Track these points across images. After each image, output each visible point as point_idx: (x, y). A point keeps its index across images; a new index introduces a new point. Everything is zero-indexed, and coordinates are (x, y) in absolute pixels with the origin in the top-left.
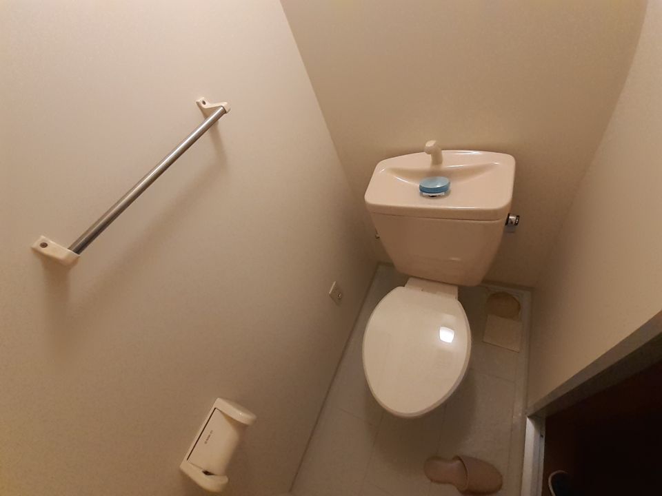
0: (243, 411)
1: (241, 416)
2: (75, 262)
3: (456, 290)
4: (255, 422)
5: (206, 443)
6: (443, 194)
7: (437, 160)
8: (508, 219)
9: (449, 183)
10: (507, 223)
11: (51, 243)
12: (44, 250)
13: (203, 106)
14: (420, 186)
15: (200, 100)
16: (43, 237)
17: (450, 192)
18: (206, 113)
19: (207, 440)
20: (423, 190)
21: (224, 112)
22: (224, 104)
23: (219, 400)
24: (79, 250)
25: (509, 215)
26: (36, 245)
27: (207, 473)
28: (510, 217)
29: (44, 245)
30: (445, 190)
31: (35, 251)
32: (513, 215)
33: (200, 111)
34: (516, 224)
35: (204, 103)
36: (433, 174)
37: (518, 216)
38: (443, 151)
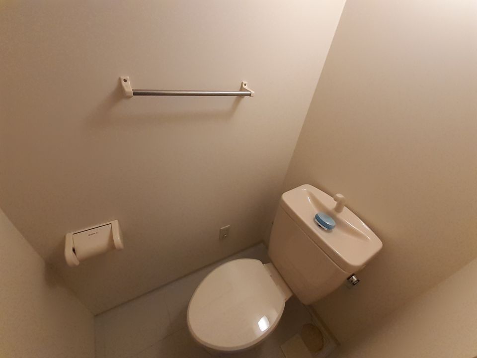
0: (121, 238)
1: (118, 239)
2: (129, 97)
3: (290, 295)
4: (120, 250)
5: (89, 235)
6: (326, 229)
7: (338, 209)
8: (351, 276)
9: (334, 226)
10: (349, 278)
11: (129, 82)
12: (123, 83)
13: (244, 86)
14: (317, 214)
15: (244, 82)
16: (128, 77)
17: (331, 232)
18: (242, 89)
19: (92, 234)
20: (317, 217)
21: (250, 95)
22: (253, 92)
23: (116, 222)
24: (135, 94)
25: (353, 275)
26: (123, 78)
27: (74, 250)
28: (353, 277)
29: (125, 81)
30: (329, 228)
31: (120, 79)
32: (356, 277)
33: (240, 86)
34: (354, 284)
35: (245, 85)
36: (330, 214)
37: (358, 280)
38: (345, 207)
